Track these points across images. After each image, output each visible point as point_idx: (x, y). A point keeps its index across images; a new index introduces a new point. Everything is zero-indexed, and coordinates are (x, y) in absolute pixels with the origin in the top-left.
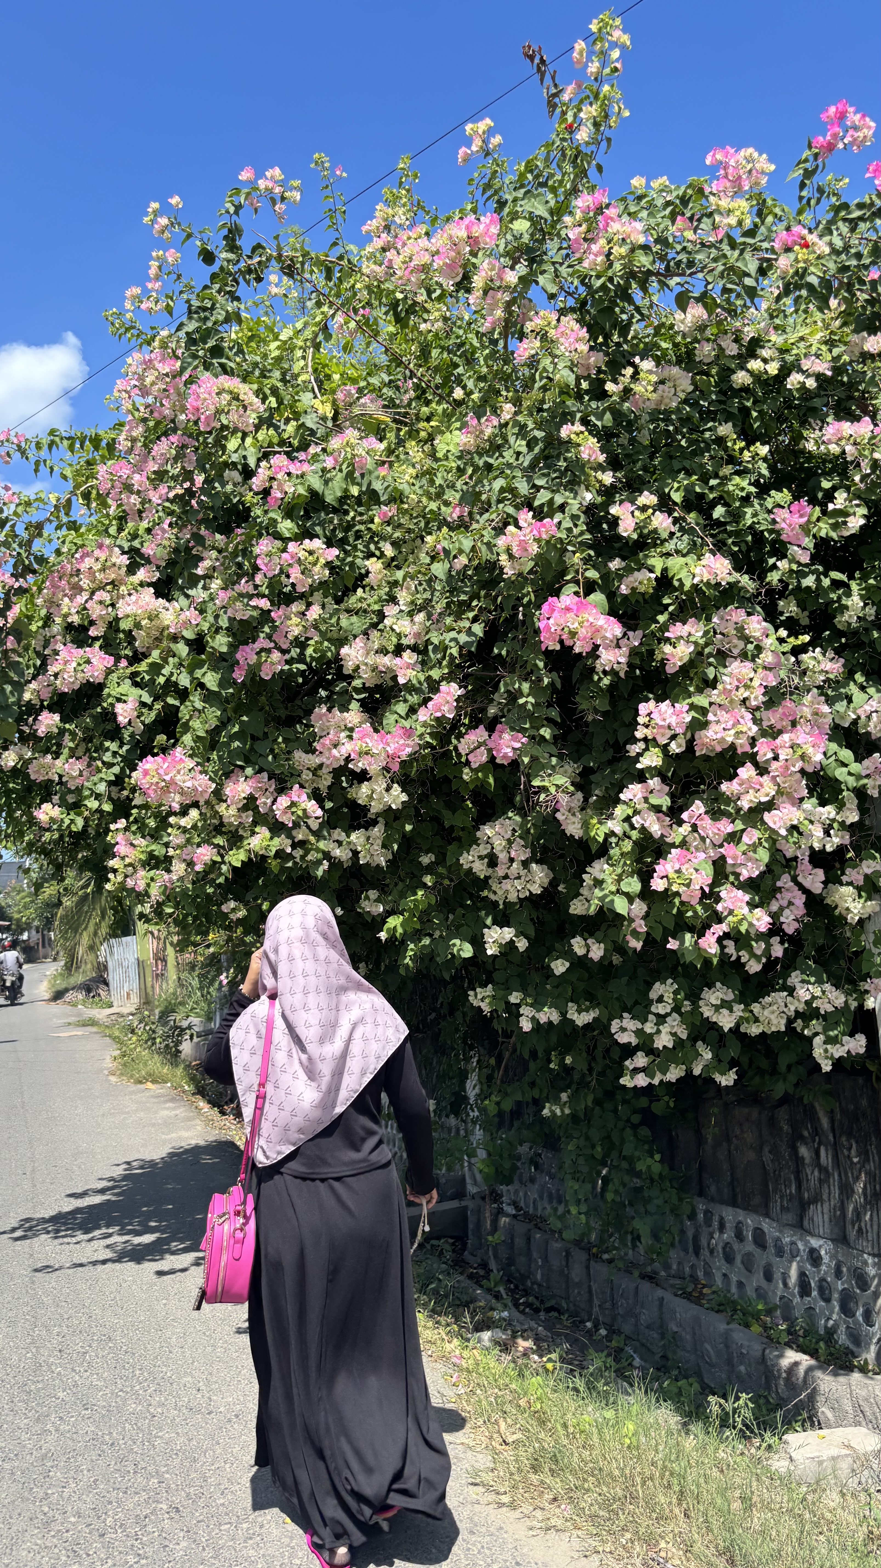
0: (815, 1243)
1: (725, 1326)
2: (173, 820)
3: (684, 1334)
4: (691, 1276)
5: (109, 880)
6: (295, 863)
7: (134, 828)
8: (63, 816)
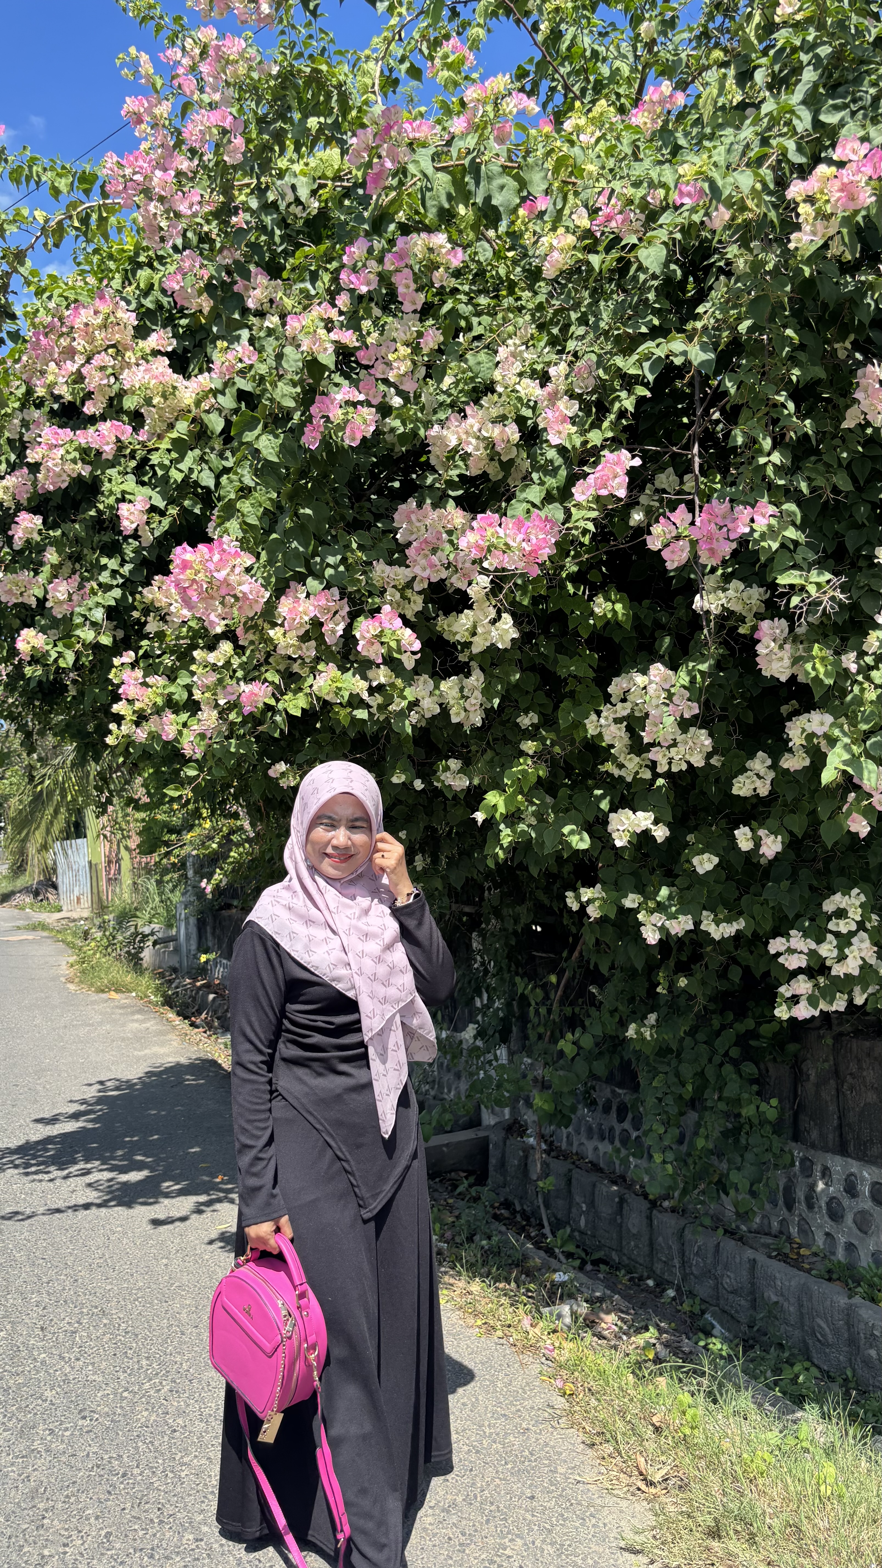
1: (846, 1300)
2: (197, 654)
3: (786, 1304)
4: (781, 1232)
5: (110, 732)
6: (370, 714)
7: (144, 664)
8: (48, 647)
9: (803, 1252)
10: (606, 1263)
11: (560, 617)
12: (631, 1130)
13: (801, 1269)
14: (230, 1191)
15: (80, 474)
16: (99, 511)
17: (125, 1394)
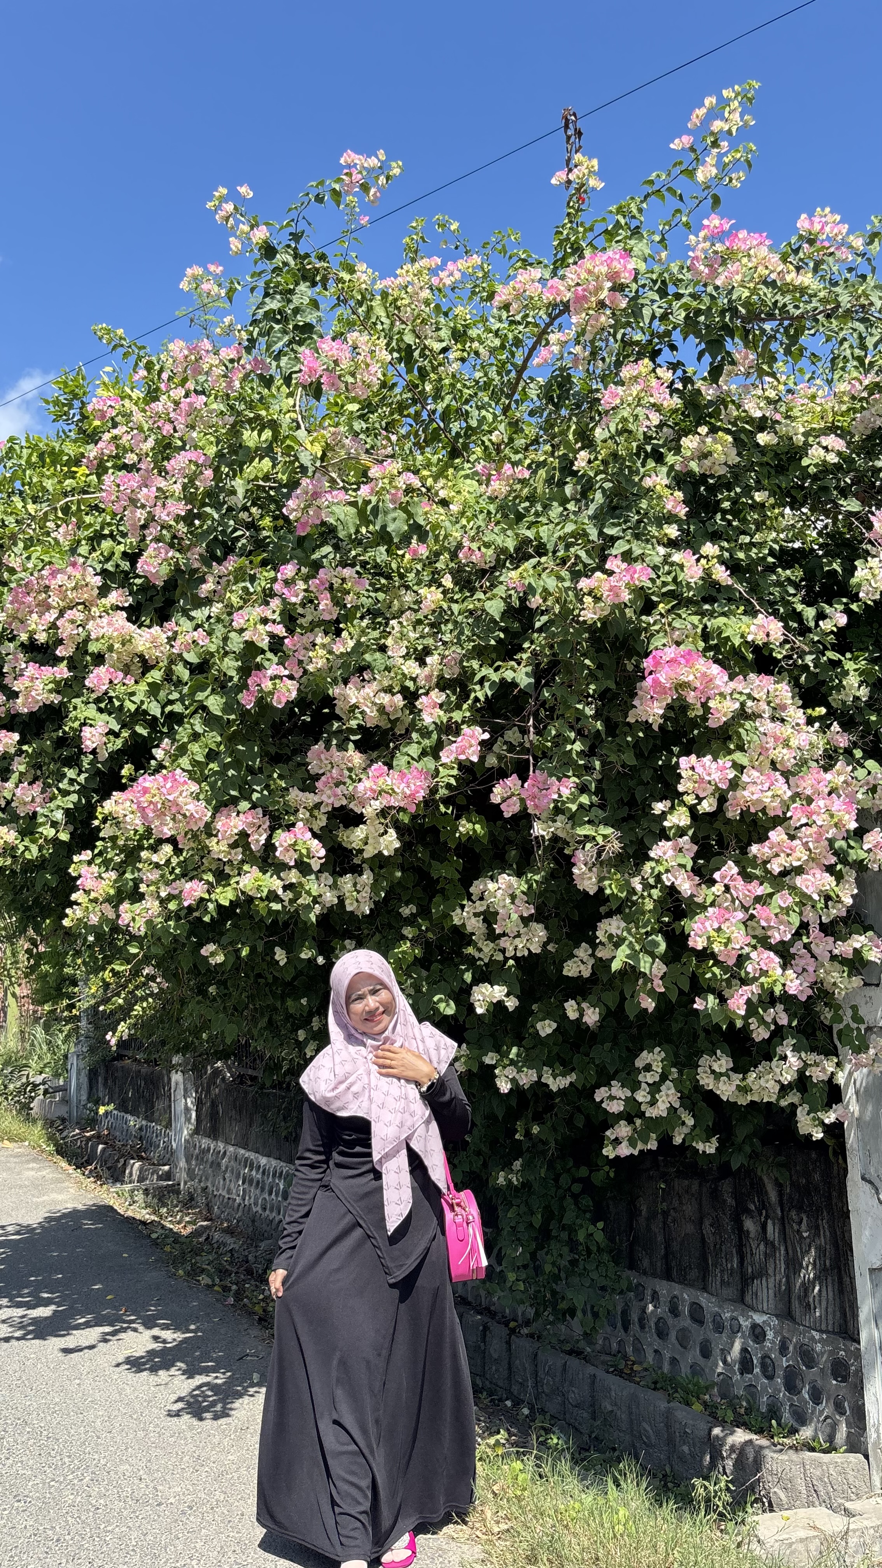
0: (759, 1318)
1: (666, 1405)
2: (144, 854)
3: (619, 1413)
4: (619, 1352)
5: (67, 916)
6: (283, 906)
7: (98, 861)
8: (17, 842)
9: (635, 1367)
11: (434, 831)
13: (632, 1381)
15: (52, 702)
16: (64, 732)
17: (52, 1483)
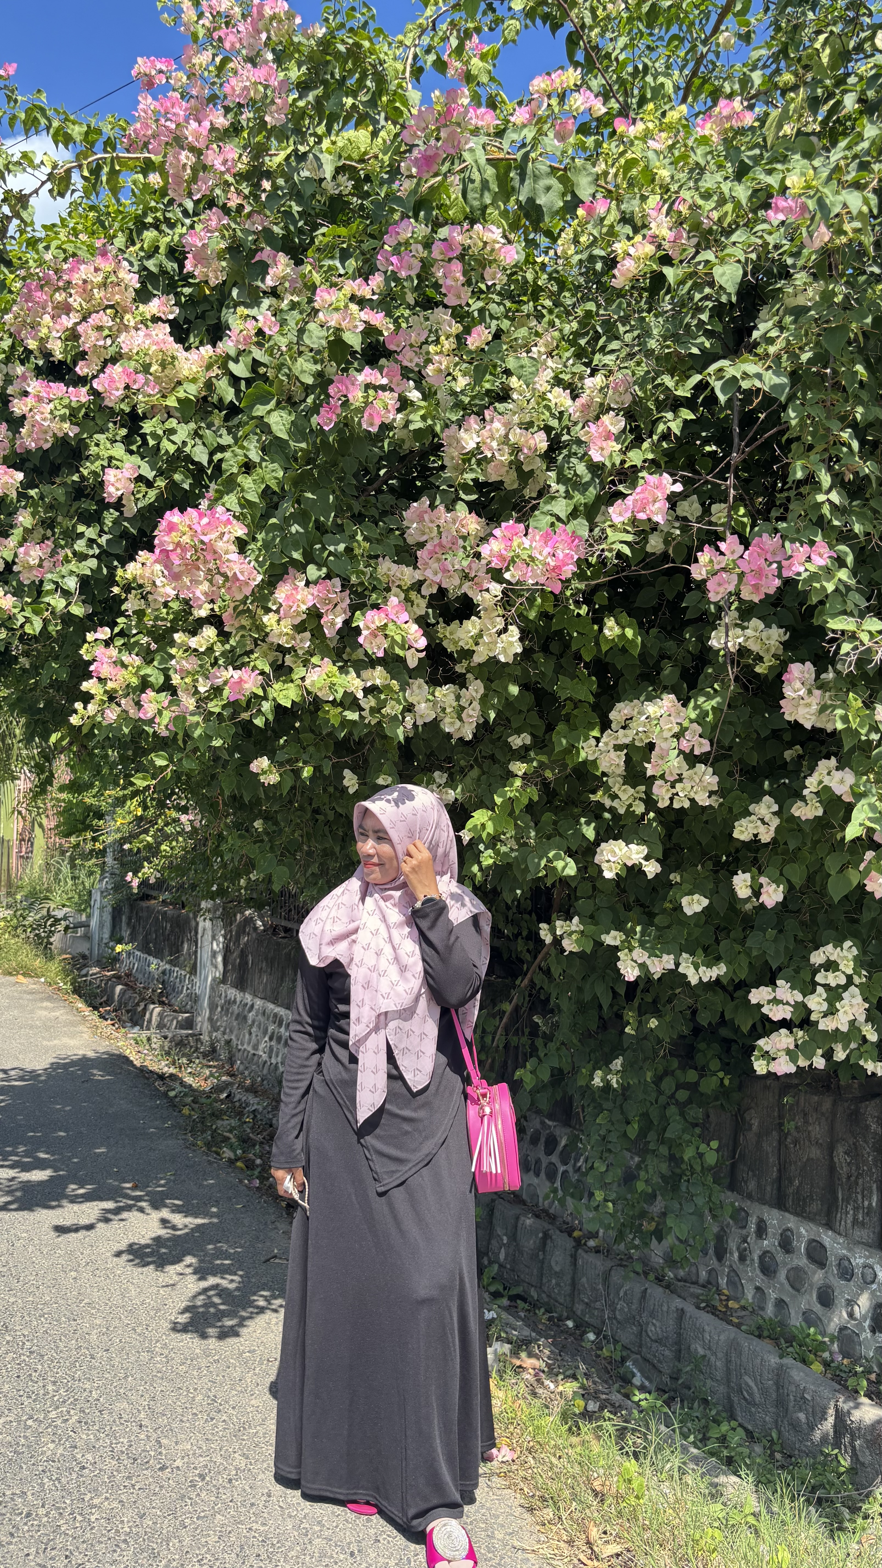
1: (777, 1360)
2: (178, 637)
3: (713, 1359)
4: (709, 1282)
5: (75, 712)
6: (361, 716)
7: (119, 642)
8: (16, 611)
9: (731, 1304)
10: (524, 1300)
12: (558, 1164)
13: (730, 1323)
14: (139, 1199)
15: (67, 434)
16: (82, 477)
17: (30, 1423)
